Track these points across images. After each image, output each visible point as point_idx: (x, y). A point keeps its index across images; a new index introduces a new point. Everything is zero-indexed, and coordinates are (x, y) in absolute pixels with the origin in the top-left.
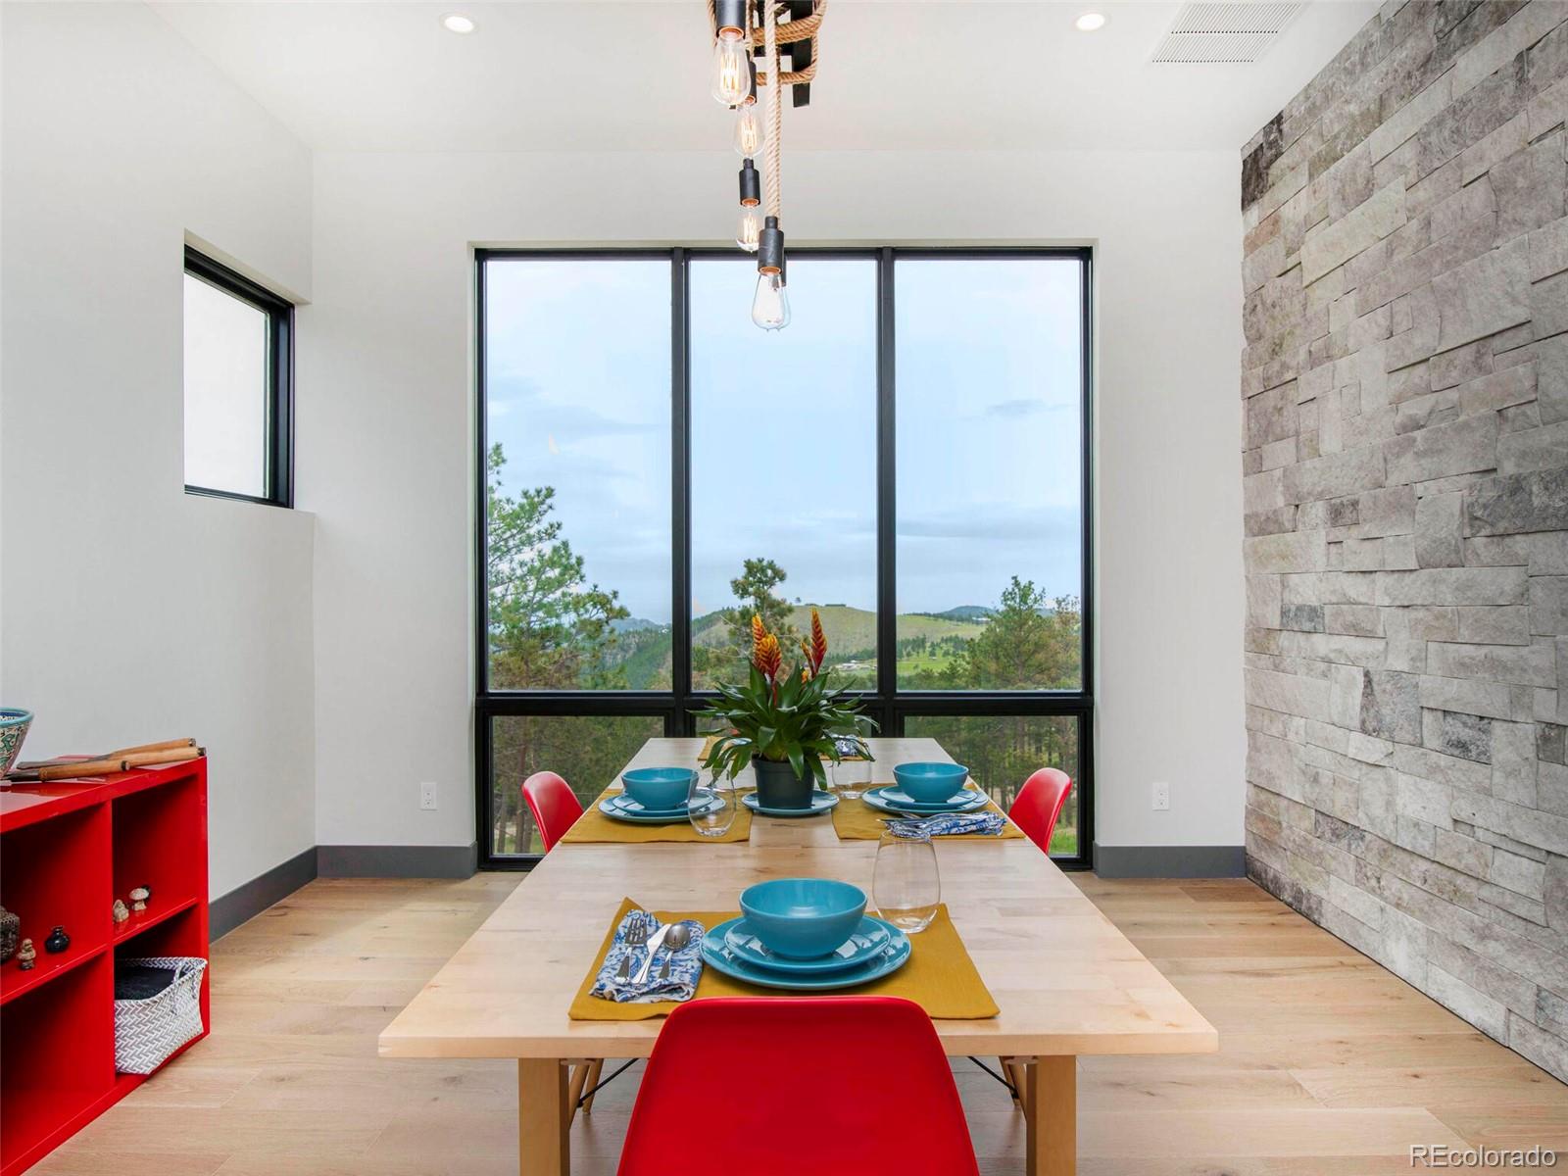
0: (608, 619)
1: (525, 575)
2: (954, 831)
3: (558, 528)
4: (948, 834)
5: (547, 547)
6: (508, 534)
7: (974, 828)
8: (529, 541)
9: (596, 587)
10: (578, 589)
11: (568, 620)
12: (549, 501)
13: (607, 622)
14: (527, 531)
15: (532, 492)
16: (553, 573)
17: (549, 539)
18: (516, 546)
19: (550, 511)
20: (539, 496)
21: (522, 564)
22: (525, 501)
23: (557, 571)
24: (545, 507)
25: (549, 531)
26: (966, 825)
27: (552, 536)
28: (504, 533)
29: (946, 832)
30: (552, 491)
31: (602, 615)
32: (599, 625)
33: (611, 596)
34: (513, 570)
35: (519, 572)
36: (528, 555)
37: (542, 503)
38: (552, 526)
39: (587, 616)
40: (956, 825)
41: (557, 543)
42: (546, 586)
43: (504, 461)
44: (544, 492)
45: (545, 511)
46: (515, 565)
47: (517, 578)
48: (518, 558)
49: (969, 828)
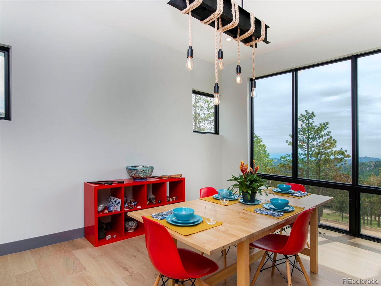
0: (344, 157)
1: (321, 145)
2: (266, 214)
3: (330, 133)
4: (265, 214)
5: (326, 138)
6: (315, 135)
7: (271, 214)
8: (322, 136)
9: (341, 149)
10: (334, 149)
11: (332, 157)
12: (327, 126)
13: (344, 158)
14: (321, 134)
15: (322, 124)
16: (328, 145)
17: (327, 136)
18: (318, 138)
19: (328, 128)
20: (324, 125)
21: (320, 142)
22: (320, 126)
23: (329, 145)
24: (326, 127)
25: (327, 134)
26: (269, 213)
27: (328, 135)
28: (314, 134)
29: (264, 214)
30: (328, 123)
31: (343, 157)
32: (341, 160)
33: (345, 151)
34: (317, 144)
35: (319, 144)
36: (321, 140)
37: (326, 126)
38: (328, 132)
39: (337, 157)
40: (267, 212)
41: (329, 137)
42: (325, 149)
43: (315, 116)
44: (326, 123)
45: (326, 129)
46: (318, 142)
47: (318, 146)
48: (319, 141)
49: (270, 214)
